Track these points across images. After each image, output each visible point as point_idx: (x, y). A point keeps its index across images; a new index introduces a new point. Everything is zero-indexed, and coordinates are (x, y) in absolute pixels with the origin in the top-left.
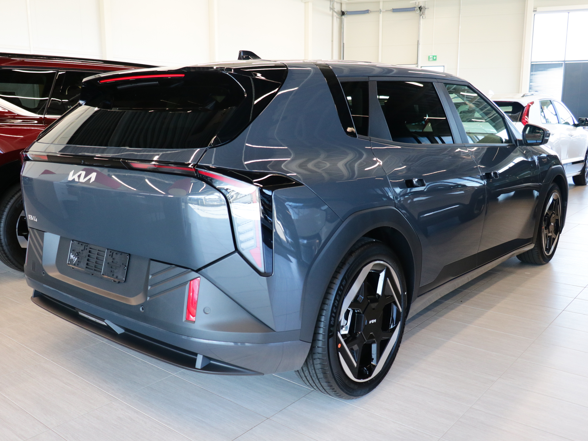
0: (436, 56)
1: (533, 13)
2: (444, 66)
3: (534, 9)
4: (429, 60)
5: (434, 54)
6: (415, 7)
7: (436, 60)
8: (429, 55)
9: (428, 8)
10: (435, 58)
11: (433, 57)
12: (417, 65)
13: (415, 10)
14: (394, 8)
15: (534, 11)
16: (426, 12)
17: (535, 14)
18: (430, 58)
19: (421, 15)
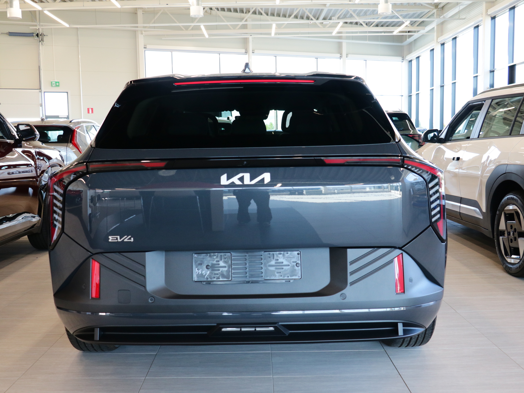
0: (58, 83)
1: (144, 50)
2: (67, 93)
3: (144, 46)
4: (52, 86)
5: (56, 81)
6: (33, 33)
7: (59, 86)
8: (52, 81)
9: (47, 36)
10: (57, 84)
11: (56, 82)
12: (40, 90)
13: (33, 36)
14: (10, 32)
15: (144, 48)
16: (45, 38)
17: (145, 51)
18: (53, 84)
19: (40, 42)
